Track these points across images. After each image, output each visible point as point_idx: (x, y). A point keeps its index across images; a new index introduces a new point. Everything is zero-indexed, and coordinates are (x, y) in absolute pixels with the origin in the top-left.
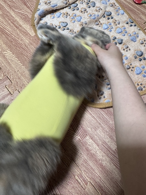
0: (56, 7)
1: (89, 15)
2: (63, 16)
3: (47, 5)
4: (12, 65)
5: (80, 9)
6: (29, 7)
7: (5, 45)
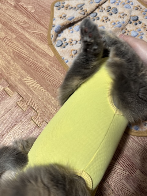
0: (73, 19)
1: (113, 23)
3: (62, 19)
4: (35, 92)
5: (101, 18)
6: (43, 25)
7: (23, 70)
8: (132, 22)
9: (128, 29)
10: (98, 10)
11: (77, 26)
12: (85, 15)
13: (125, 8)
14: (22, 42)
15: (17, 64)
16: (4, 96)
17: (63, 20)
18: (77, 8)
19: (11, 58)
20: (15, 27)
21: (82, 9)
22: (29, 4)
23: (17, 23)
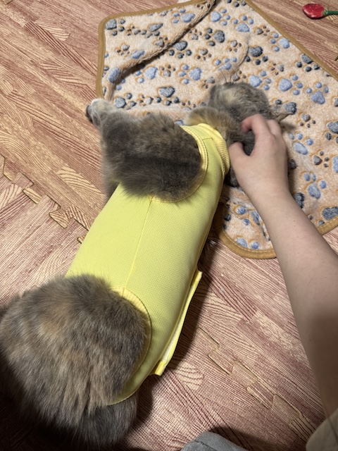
0: (142, 56)
1: (216, 62)
2: (162, 74)
3: (122, 54)
4: (80, 195)
5: (194, 52)
6: (86, 67)
7: (55, 156)
8: (251, 58)
9: (244, 72)
10: (189, 37)
11: (150, 68)
12: (165, 48)
13: (237, 32)
14: (48, 102)
15: (42, 144)
16: (24, 204)
17: (123, 56)
18: (148, 33)
19: (29, 133)
20: (31, 72)
21: (158, 35)
22: (55, 23)
23: (35, 64)
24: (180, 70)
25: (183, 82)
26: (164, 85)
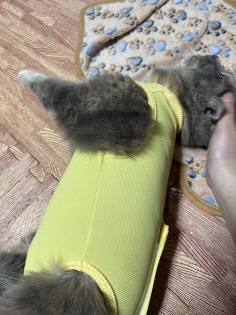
0: (115, 33)
1: (179, 36)
2: (132, 47)
3: (98, 33)
4: (58, 152)
5: (159, 28)
6: (68, 45)
7: (38, 118)
8: (211, 31)
9: (205, 43)
10: (155, 17)
11: (121, 43)
12: (134, 26)
13: (198, 11)
15: (28, 109)
16: (8, 161)
17: (99, 34)
18: (120, 15)
19: (18, 99)
20: (24, 51)
21: (128, 16)
22: (45, 13)
23: (27, 45)
24: (147, 43)
25: (150, 53)
26: (133, 56)
